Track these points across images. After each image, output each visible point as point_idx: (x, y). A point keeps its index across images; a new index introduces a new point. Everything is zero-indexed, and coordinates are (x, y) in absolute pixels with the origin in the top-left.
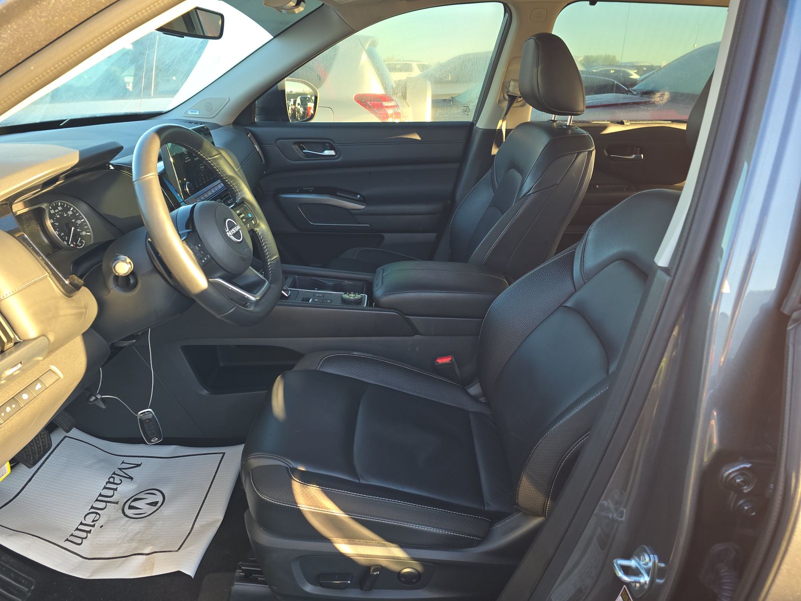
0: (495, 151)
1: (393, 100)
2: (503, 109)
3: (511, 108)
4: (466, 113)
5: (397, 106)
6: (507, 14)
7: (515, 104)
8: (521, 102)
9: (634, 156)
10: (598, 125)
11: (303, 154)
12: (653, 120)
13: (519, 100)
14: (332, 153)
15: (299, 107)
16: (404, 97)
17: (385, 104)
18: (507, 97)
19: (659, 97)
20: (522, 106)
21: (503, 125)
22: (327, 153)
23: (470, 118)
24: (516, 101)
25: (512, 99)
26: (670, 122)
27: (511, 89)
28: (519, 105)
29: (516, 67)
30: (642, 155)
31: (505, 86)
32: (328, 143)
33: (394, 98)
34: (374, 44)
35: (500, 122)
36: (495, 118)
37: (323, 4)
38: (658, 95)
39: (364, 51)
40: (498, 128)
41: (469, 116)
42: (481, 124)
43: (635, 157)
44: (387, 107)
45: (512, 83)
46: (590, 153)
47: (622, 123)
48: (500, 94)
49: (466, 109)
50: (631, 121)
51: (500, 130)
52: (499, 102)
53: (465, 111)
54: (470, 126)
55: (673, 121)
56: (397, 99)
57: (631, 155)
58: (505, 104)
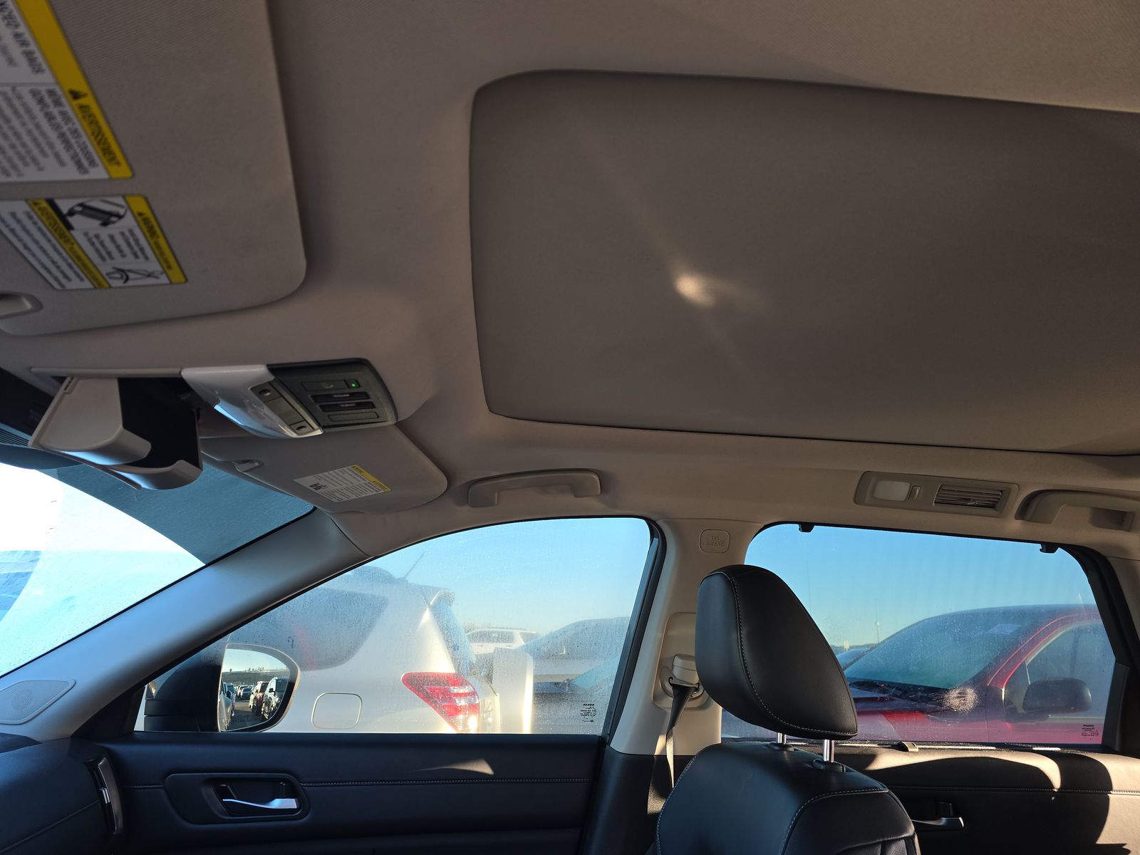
0: (655, 805)
1: (468, 684)
2: (665, 713)
3: (682, 712)
4: (590, 718)
5: (473, 694)
6: (656, 540)
7: (688, 704)
8: (699, 699)
9: (944, 821)
10: (858, 751)
11: (221, 806)
12: (958, 743)
13: (696, 695)
14: (291, 803)
15: (271, 695)
16: (489, 678)
17: (456, 690)
18: (670, 688)
19: (958, 697)
20: (703, 707)
21: (666, 747)
22: (277, 804)
23: (595, 728)
24: (690, 697)
25: (682, 693)
26: (994, 748)
27: (676, 672)
28: (696, 706)
29: (687, 632)
30: (960, 819)
31: (664, 667)
32: (286, 780)
33: (471, 679)
34: (446, 599)
35: (661, 741)
36: (650, 731)
37: (315, 508)
38: (954, 694)
39: (428, 609)
40: (657, 752)
41: (595, 723)
42: (621, 743)
43: (948, 821)
44: (457, 695)
45: (678, 662)
46: (909, 840)
47: (901, 748)
48: (656, 683)
49: (589, 712)
50: (919, 743)
51: (663, 758)
52: (656, 698)
53: (586, 714)
54: (598, 746)
55: (1000, 746)
56: (475, 682)
57: (937, 818)
58: (668, 703)
